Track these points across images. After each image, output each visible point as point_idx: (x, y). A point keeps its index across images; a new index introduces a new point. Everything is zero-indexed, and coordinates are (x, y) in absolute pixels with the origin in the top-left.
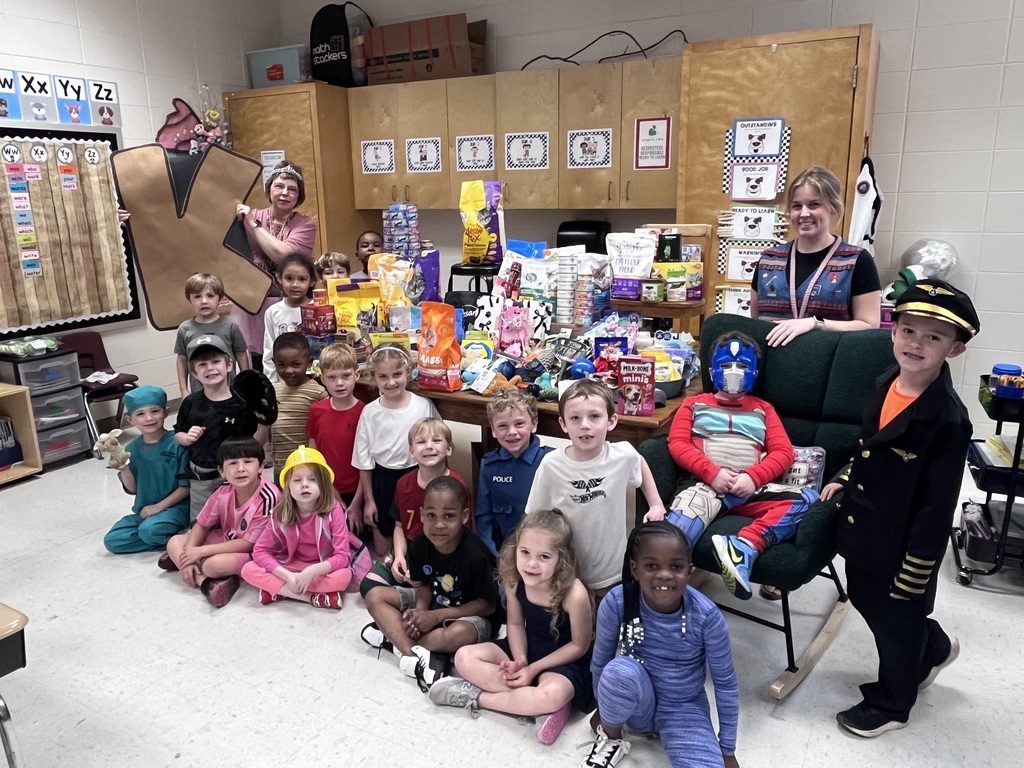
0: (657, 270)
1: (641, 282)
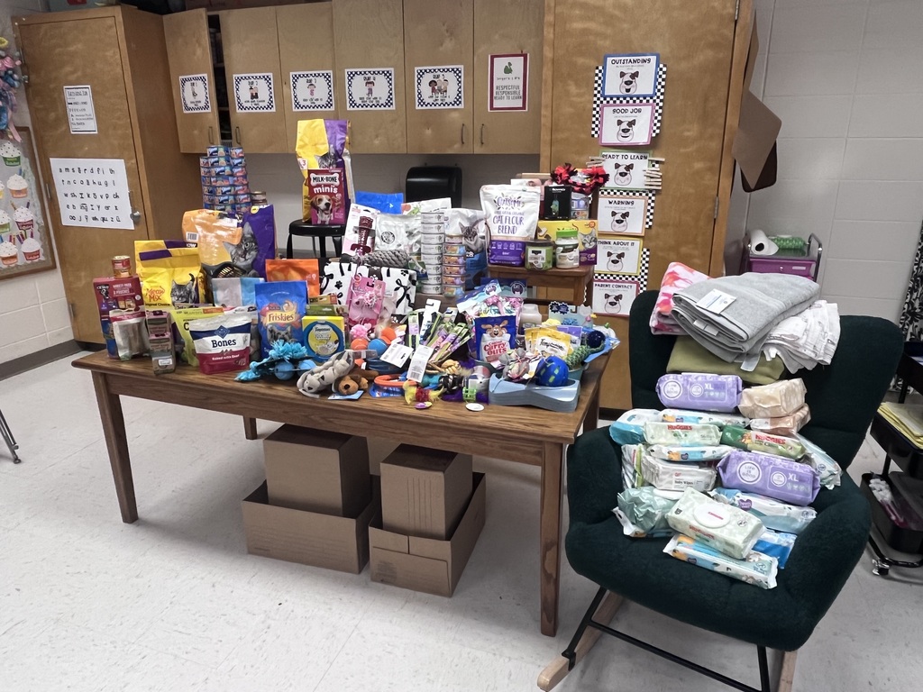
0: (544, 230)
1: (524, 245)
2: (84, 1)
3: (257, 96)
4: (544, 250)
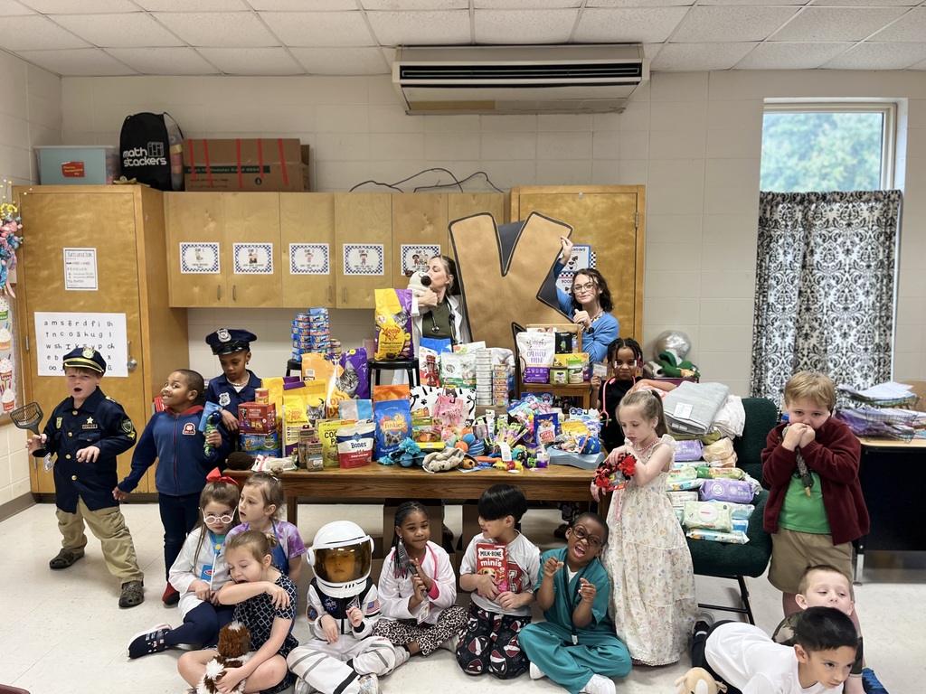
0: (558, 360)
1: (549, 370)
2: (82, 174)
3: (255, 261)
4: (564, 372)
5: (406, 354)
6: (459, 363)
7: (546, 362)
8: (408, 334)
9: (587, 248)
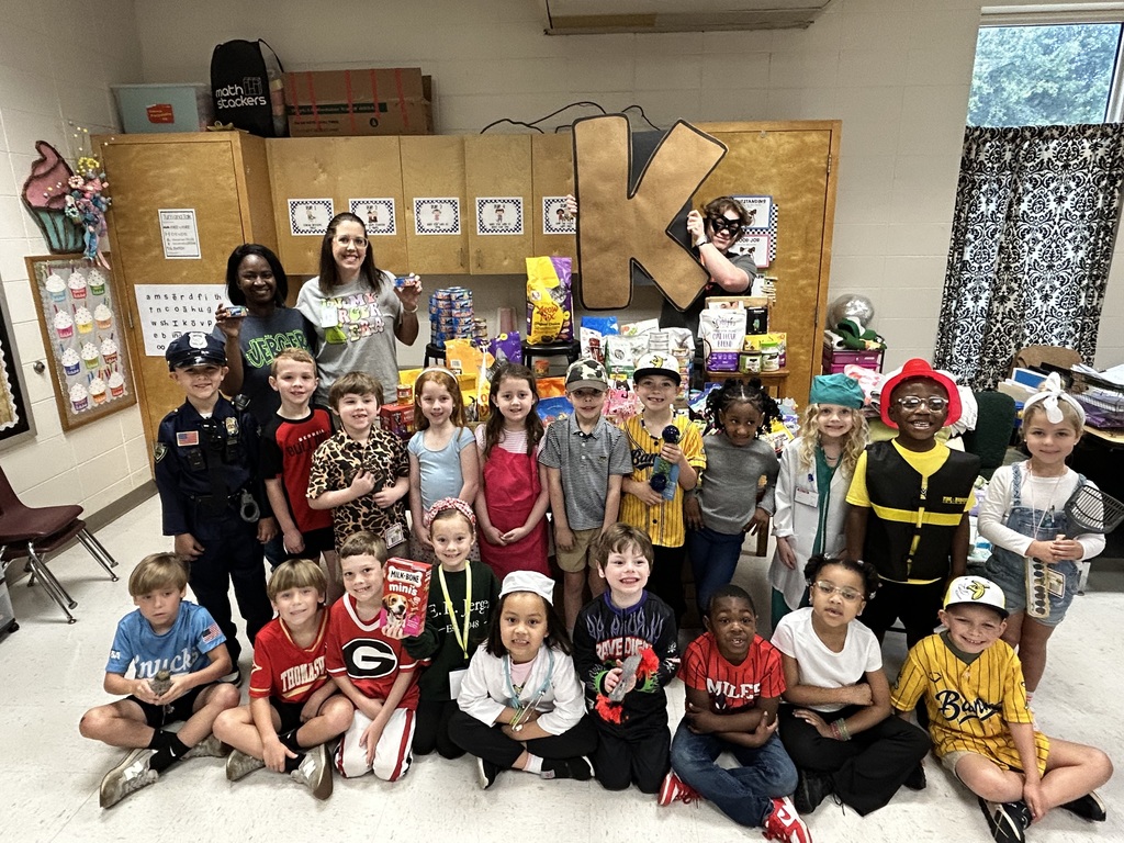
0: (749, 343)
1: (738, 355)
2: (171, 120)
3: (375, 220)
4: (758, 358)
5: (565, 337)
6: (629, 347)
7: (735, 347)
8: (568, 313)
9: (768, 200)
